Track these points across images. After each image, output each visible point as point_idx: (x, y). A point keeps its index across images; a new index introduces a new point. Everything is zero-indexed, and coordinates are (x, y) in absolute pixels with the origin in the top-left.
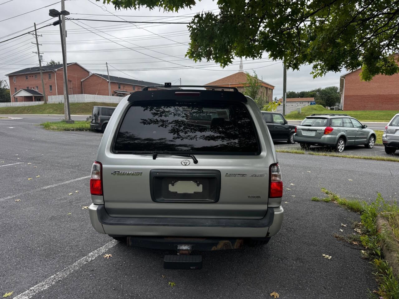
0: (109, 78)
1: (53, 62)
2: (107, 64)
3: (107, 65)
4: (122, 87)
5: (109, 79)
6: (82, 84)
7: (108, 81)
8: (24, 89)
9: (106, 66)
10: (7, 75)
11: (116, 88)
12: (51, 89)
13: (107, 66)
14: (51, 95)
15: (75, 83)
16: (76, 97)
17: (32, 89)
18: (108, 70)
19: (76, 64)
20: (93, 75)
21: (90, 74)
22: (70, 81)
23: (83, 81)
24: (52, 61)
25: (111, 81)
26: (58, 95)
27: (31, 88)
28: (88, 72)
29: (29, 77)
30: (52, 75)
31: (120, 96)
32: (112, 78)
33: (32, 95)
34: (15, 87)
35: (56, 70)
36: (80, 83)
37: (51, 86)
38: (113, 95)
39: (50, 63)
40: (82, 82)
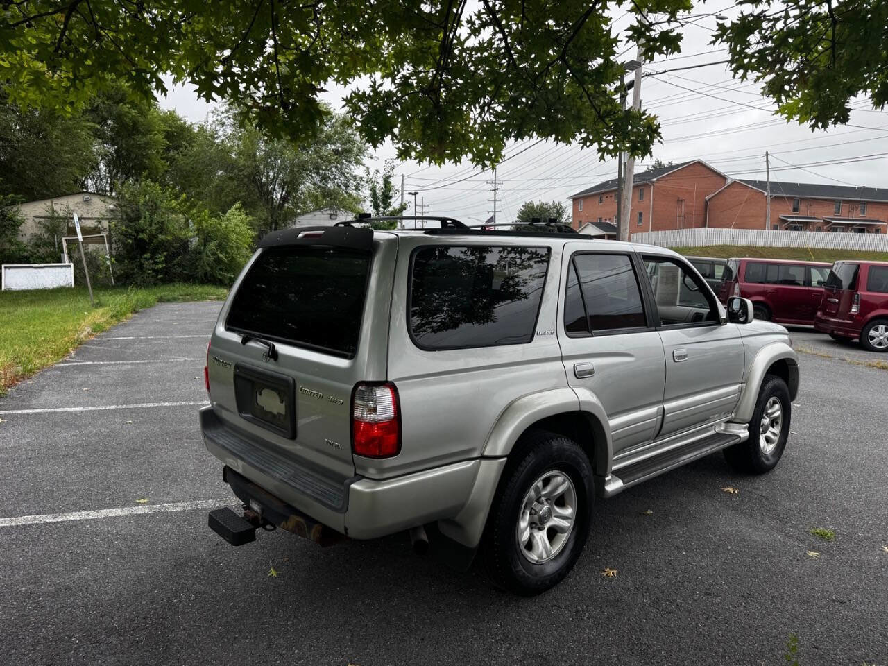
0: (768, 187)
1: (660, 164)
2: (767, 154)
3: (767, 159)
4: (802, 207)
5: (769, 190)
6: (706, 205)
7: (766, 194)
8: (592, 223)
9: (765, 160)
10: (569, 198)
11: (786, 211)
12: (641, 220)
13: (767, 161)
14: (638, 232)
15: (691, 204)
16: (684, 234)
17: (608, 221)
18: (768, 168)
19: (699, 164)
20: (735, 182)
21: (729, 182)
22: (682, 201)
23: (709, 200)
24: (658, 161)
25: (774, 195)
26: (652, 231)
27: (606, 220)
28: (724, 178)
29: (604, 199)
30: (645, 191)
31: (796, 229)
32: (775, 186)
33: (604, 233)
34: (580, 219)
35: (655, 179)
36: (703, 204)
37: (641, 214)
38: (775, 228)
39: (653, 166)
40: (706, 202)
